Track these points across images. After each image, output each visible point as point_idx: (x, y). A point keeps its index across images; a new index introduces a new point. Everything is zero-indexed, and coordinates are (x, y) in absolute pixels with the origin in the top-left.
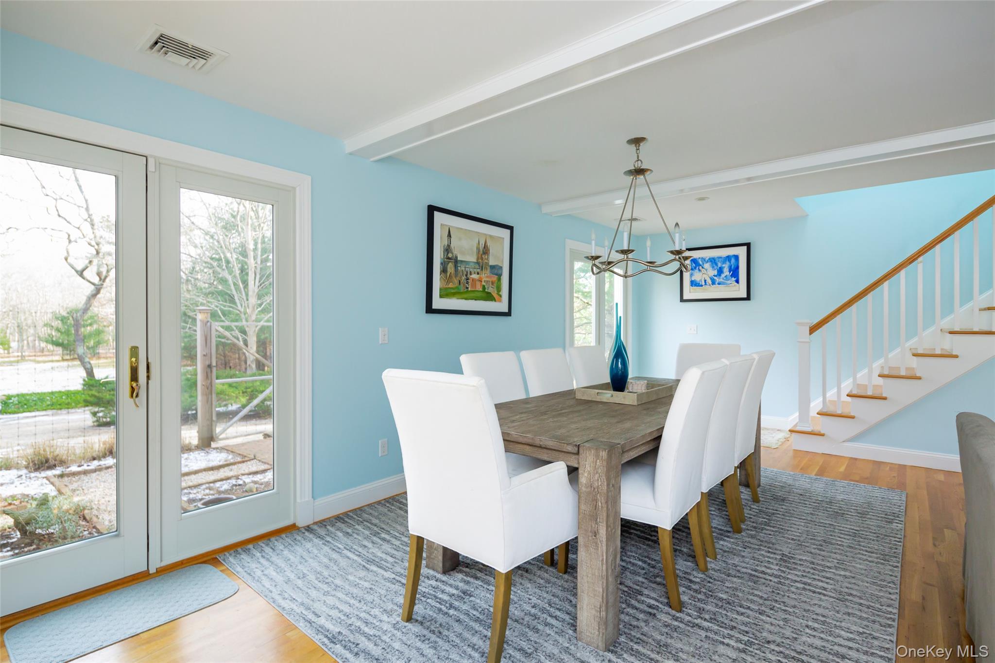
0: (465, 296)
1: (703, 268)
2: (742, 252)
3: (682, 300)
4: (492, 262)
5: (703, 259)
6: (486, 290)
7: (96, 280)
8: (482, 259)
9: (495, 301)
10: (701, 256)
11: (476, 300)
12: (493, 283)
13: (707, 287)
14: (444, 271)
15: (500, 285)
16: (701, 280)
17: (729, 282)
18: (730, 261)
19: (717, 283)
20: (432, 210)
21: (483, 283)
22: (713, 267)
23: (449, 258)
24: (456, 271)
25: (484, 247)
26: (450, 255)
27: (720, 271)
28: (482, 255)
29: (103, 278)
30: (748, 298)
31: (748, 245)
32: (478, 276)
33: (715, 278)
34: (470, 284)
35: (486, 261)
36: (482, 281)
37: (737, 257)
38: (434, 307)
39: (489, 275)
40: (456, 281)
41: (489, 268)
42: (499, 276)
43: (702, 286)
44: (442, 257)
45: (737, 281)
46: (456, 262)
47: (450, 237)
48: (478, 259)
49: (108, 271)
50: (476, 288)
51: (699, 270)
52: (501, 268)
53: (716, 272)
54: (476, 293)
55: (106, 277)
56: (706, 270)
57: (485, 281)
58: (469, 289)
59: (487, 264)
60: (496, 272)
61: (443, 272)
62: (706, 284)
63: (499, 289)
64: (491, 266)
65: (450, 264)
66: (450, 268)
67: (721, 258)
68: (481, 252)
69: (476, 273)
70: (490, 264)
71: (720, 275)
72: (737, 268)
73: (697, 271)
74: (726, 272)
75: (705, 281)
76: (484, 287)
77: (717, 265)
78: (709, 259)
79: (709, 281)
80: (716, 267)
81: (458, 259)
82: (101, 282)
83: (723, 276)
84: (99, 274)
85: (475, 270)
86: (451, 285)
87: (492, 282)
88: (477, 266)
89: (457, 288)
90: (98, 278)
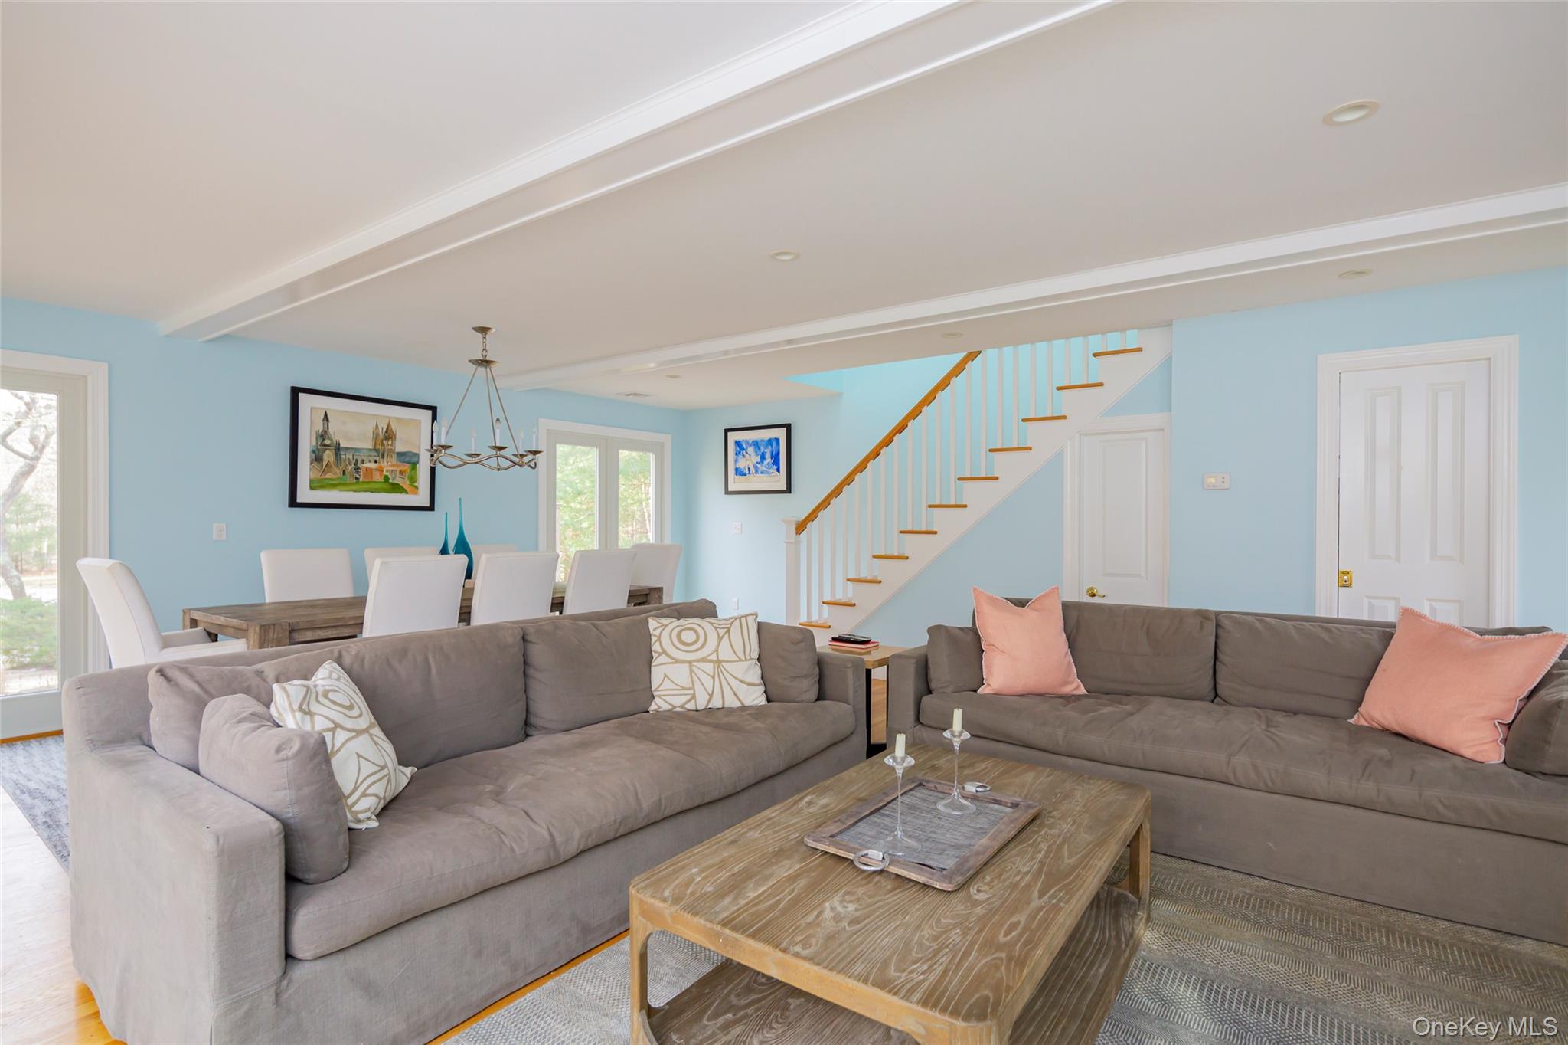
0: (354, 487)
1: (747, 453)
2: (781, 433)
3: (727, 492)
4: (400, 447)
5: (747, 442)
6: (390, 481)
7: (28, 449)
8: (383, 445)
9: (407, 493)
10: (744, 438)
11: (372, 492)
12: (402, 473)
13: (751, 476)
14: (317, 458)
15: (416, 474)
16: (745, 468)
17: (771, 471)
18: (771, 445)
19: (759, 472)
20: (296, 392)
21: (385, 473)
22: (756, 452)
23: (325, 445)
24: (337, 460)
25: (386, 432)
26: (327, 442)
27: (763, 458)
28: (382, 441)
29: (40, 446)
30: (789, 490)
31: (788, 427)
32: (376, 464)
33: (758, 465)
34: (361, 473)
35: (389, 447)
36: (382, 471)
37: (777, 440)
38: (298, 501)
39: (394, 463)
40: (339, 472)
41: (395, 456)
42: (414, 465)
43: (745, 475)
44: (314, 443)
45: (778, 470)
46: (338, 449)
47: (328, 421)
48: (375, 444)
49: (47, 437)
50: (372, 477)
51: (743, 455)
52: (417, 455)
53: (758, 459)
54: (373, 484)
55: (43, 447)
56: (750, 455)
57: (387, 471)
58: (361, 480)
59: (392, 451)
60: (407, 459)
61: (316, 460)
62: (749, 473)
63: (413, 480)
64: (398, 454)
65: (328, 452)
66: (328, 456)
67: (763, 441)
68: (381, 437)
69: (373, 461)
70: (397, 450)
71: (763, 463)
72: (778, 454)
73: (741, 456)
74: (768, 460)
75: (749, 469)
76: (386, 478)
77: (759, 449)
78: (753, 442)
79: (753, 470)
80: (758, 452)
81: (341, 445)
82: (37, 453)
83: (765, 463)
84: (33, 441)
85: (371, 458)
86: (329, 476)
87: (400, 471)
88: (374, 453)
89: (340, 478)
90: (31, 448)
